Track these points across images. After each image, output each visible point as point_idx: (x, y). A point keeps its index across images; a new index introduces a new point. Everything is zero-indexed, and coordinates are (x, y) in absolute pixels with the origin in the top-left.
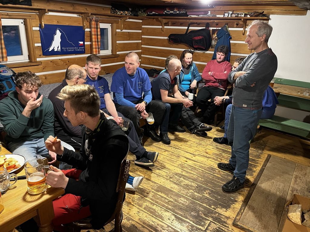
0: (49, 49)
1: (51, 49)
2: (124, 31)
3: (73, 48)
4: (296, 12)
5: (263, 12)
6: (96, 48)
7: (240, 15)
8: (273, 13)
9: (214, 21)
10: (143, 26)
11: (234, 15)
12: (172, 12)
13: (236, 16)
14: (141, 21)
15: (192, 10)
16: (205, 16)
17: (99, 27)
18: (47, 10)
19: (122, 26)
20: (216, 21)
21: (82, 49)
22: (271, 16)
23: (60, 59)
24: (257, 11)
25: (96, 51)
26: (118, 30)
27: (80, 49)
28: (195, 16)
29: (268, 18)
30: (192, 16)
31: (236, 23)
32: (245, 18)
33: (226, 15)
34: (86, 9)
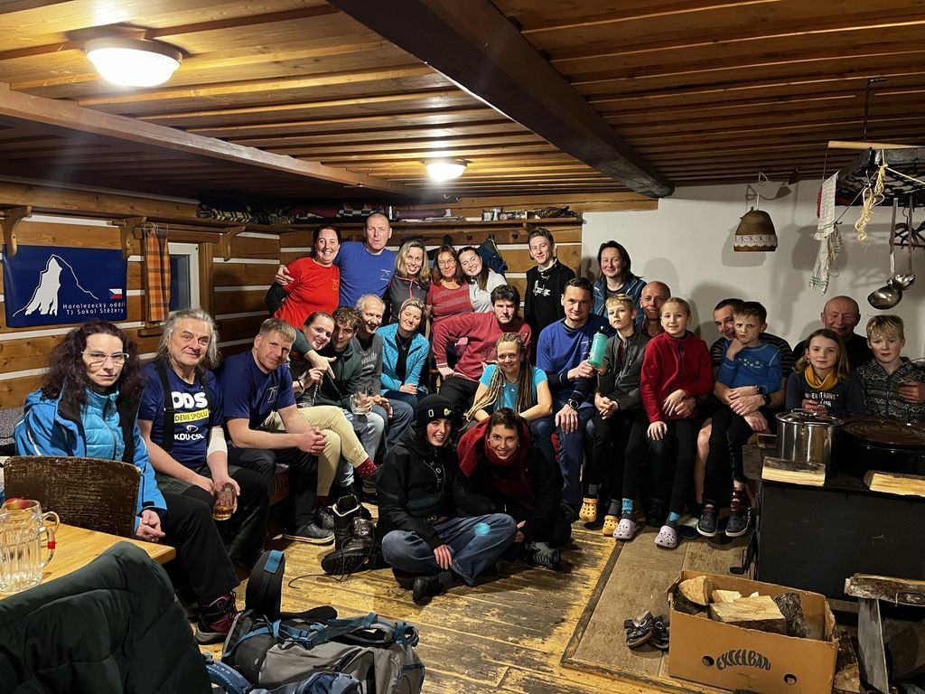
0: (25, 310)
1: (30, 310)
2: (232, 261)
3: (93, 306)
4: (636, 203)
5: (568, 207)
6: (158, 305)
7: (517, 216)
8: (588, 210)
9: (461, 230)
10: (283, 250)
11: (505, 217)
12: (359, 212)
13: (509, 219)
14: (278, 237)
15: (407, 208)
16: (440, 220)
17: (166, 250)
18: (29, 209)
19: (229, 248)
20: (465, 231)
21: (117, 308)
22: (585, 216)
23: (53, 337)
24: (553, 206)
25: (158, 314)
26: (216, 260)
27: (114, 308)
28: (417, 220)
29: (580, 220)
30: (407, 220)
31: (511, 233)
32: (531, 221)
33: (488, 216)
34: (132, 208)
